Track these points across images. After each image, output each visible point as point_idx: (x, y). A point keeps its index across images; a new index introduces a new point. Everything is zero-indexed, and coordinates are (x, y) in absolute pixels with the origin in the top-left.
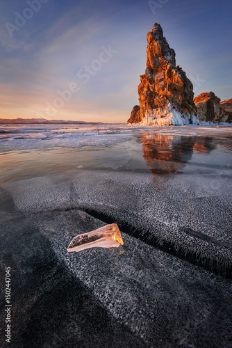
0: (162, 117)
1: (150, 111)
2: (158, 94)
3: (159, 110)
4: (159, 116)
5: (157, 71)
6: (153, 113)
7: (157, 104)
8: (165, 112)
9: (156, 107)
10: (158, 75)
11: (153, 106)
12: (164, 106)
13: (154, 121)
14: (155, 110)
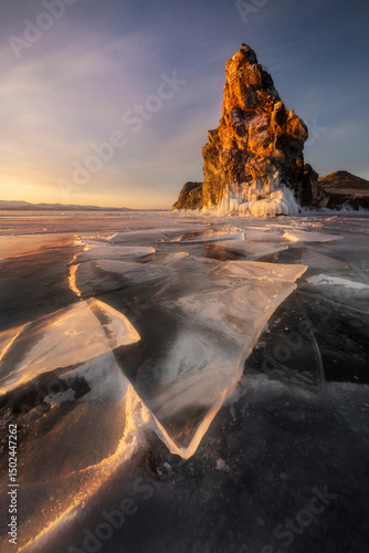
0: (259, 198)
1: (235, 186)
2: (253, 155)
3: (254, 186)
4: (254, 196)
5: (252, 115)
6: (240, 191)
7: (252, 173)
8: (267, 188)
9: (248, 179)
10: (255, 120)
11: (240, 177)
12: (265, 176)
13: (243, 206)
14: (244, 185)
